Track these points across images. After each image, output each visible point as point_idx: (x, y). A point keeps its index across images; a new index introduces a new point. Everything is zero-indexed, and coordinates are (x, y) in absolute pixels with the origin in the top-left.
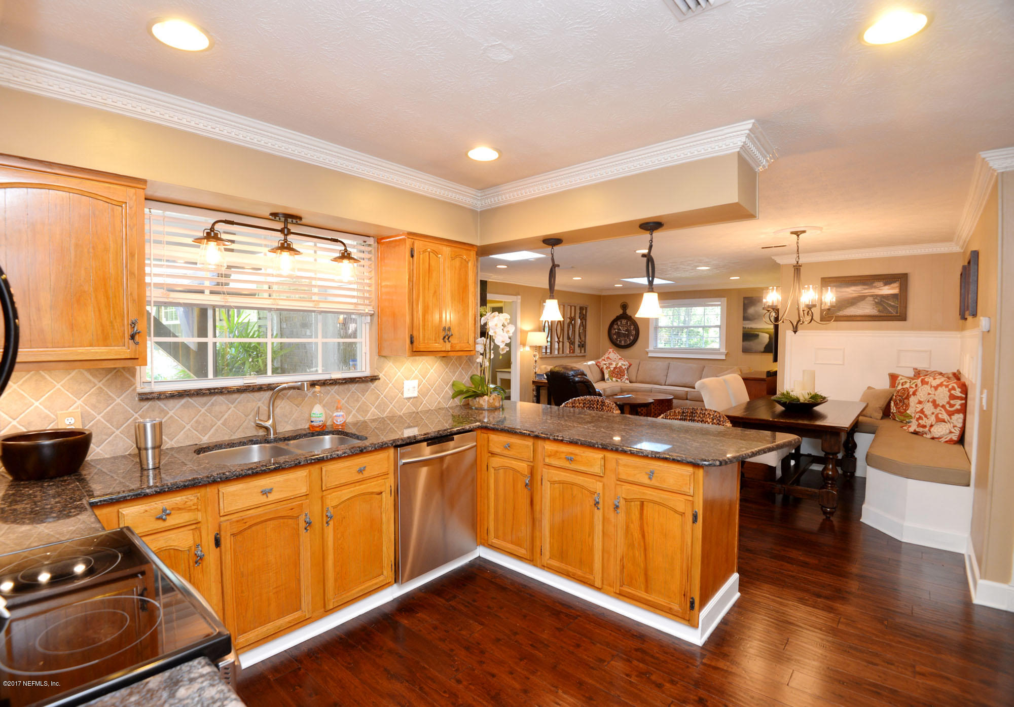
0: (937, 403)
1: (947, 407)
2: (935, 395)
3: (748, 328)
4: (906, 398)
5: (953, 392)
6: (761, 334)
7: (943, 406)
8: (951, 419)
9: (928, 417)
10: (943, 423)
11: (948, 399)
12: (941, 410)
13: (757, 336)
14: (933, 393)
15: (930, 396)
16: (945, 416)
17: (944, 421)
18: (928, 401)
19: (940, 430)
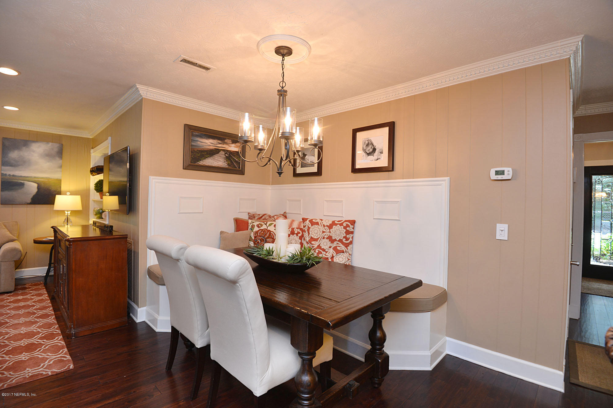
0: (333, 238)
1: (344, 240)
2: (330, 232)
3: (10, 175)
4: (268, 238)
5: (348, 228)
6: (26, 182)
7: (340, 241)
8: (347, 249)
9: (326, 250)
10: (342, 254)
11: (345, 235)
12: (337, 244)
13: (22, 185)
14: (329, 231)
15: (325, 233)
16: (343, 248)
17: (343, 252)
18: (324, 238)
19: (341, 259)
